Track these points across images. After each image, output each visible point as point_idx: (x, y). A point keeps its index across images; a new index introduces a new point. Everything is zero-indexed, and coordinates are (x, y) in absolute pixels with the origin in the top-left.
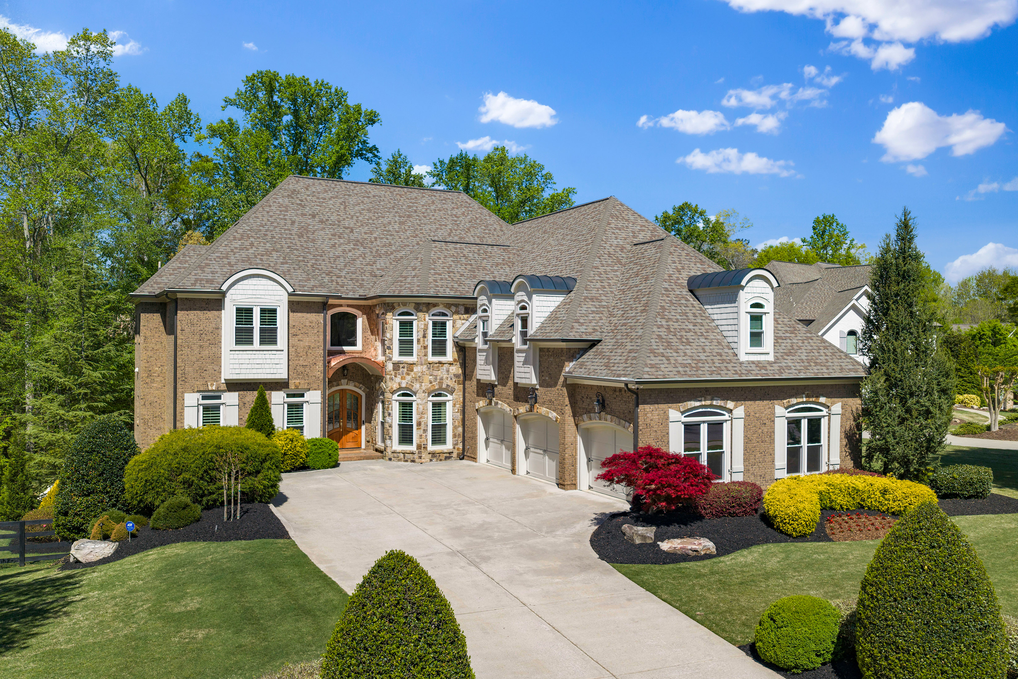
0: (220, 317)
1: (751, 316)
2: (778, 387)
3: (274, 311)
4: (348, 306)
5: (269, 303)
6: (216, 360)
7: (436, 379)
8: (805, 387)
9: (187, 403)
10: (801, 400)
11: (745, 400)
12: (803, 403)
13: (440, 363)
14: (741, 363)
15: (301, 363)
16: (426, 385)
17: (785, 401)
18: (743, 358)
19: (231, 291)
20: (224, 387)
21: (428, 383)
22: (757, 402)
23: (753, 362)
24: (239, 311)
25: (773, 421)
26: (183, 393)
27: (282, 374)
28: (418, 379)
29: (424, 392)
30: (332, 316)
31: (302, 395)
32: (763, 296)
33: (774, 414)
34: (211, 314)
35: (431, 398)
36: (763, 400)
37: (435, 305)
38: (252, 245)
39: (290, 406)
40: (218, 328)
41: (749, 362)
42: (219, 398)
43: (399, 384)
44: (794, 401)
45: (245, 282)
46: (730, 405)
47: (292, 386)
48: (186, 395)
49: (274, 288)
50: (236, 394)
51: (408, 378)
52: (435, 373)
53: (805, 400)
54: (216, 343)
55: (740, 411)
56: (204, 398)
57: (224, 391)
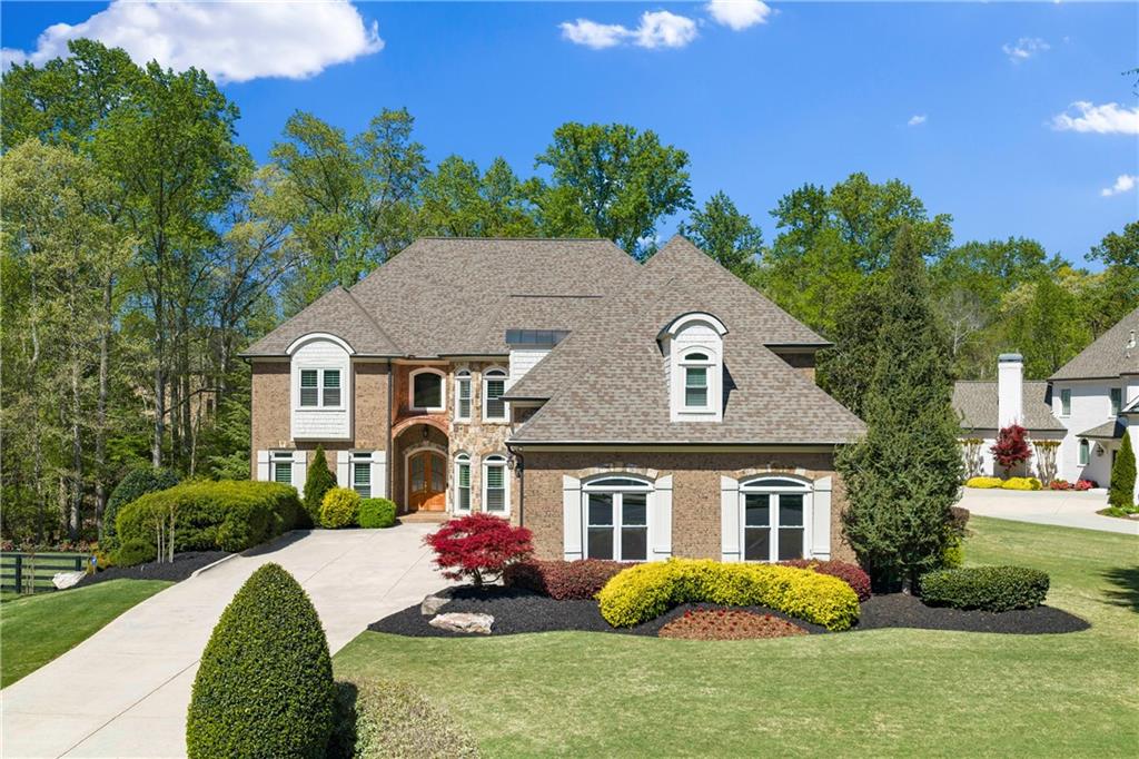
0: (289, 379)
1: (688, 370)
2: (726, 453)
3: (337, 373)
4: (431, 366)
5: (332, 367)
6: (286, 419)
7: (490, 441)
8: (771, 456)
9: (259, 460)
10: (764, 471)
11: (674, 468)
12: (767, 474)
13: (494, 424)
14: (672, 424)
15: (366, 423)
16: (479, 447)
17: (737, 472)
18: (674, 418)
19: (296, 355)
20: (293, 445)
21: (481, 446)
22: (694, 472)
23: (689, 424)
24: (305, 373)
25: (719, 495)
26: (257, 450)
27: (345, 434)
28: (473, 441)
29: (477, 454)
30: (417, 377)
31: (369, 455)
32: (707, 345)
33: (720, 486)
34: (281, 377)
35: (485, 461)
36: (703, 469)
37: (489, 364)
38: (336, 309)
39: (358, 466)
40: (288, 390)
41: (682, 424)
42: (290, 455)
43: (458, 446)
44: (752, 471)
45: (310, 345)
46: (652, 473)
47: (357, 446)
48: (259, 452)
49: (334, 350)
50: (304, 452)
51: (465, 439)
52: (489, 435)
53: (770, 471)
54: (286, 404)
55: (666, 480)
56: (277, 455)
57: (294, 449)
